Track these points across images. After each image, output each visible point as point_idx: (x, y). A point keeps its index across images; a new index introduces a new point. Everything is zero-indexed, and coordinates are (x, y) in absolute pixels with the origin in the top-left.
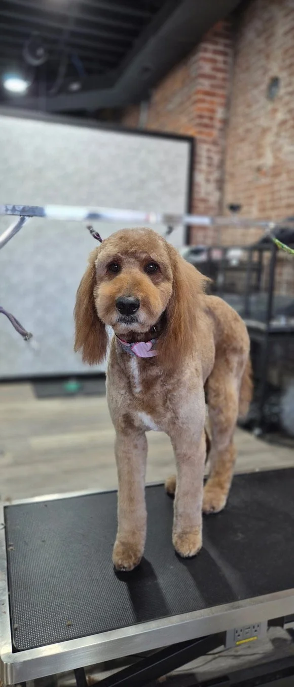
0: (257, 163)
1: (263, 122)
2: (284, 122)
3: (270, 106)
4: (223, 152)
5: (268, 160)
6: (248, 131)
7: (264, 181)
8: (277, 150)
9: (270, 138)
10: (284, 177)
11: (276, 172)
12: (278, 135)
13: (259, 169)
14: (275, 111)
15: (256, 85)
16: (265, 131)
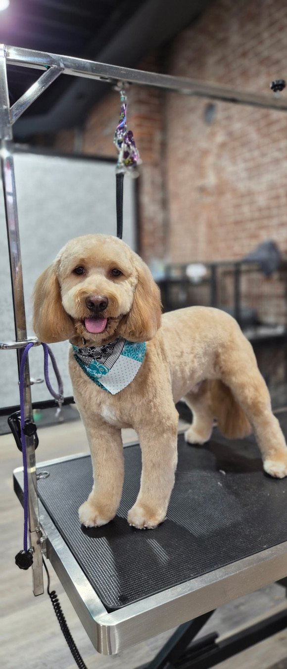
0: (200, 183)
1: (204, 144)
2: (223, 145)
3: (208, 130)
4: (164, 174)
5: (211, 180)
6: (189, 153)
7: (209, 200)
8: (219, 170)
9: (210, 160)
10: (228, 196)
11: (220, 190)
12: (219, 156)
13: (202, 190)
14: (213, 135)
15: (192, 110)
16: (205, 153)
